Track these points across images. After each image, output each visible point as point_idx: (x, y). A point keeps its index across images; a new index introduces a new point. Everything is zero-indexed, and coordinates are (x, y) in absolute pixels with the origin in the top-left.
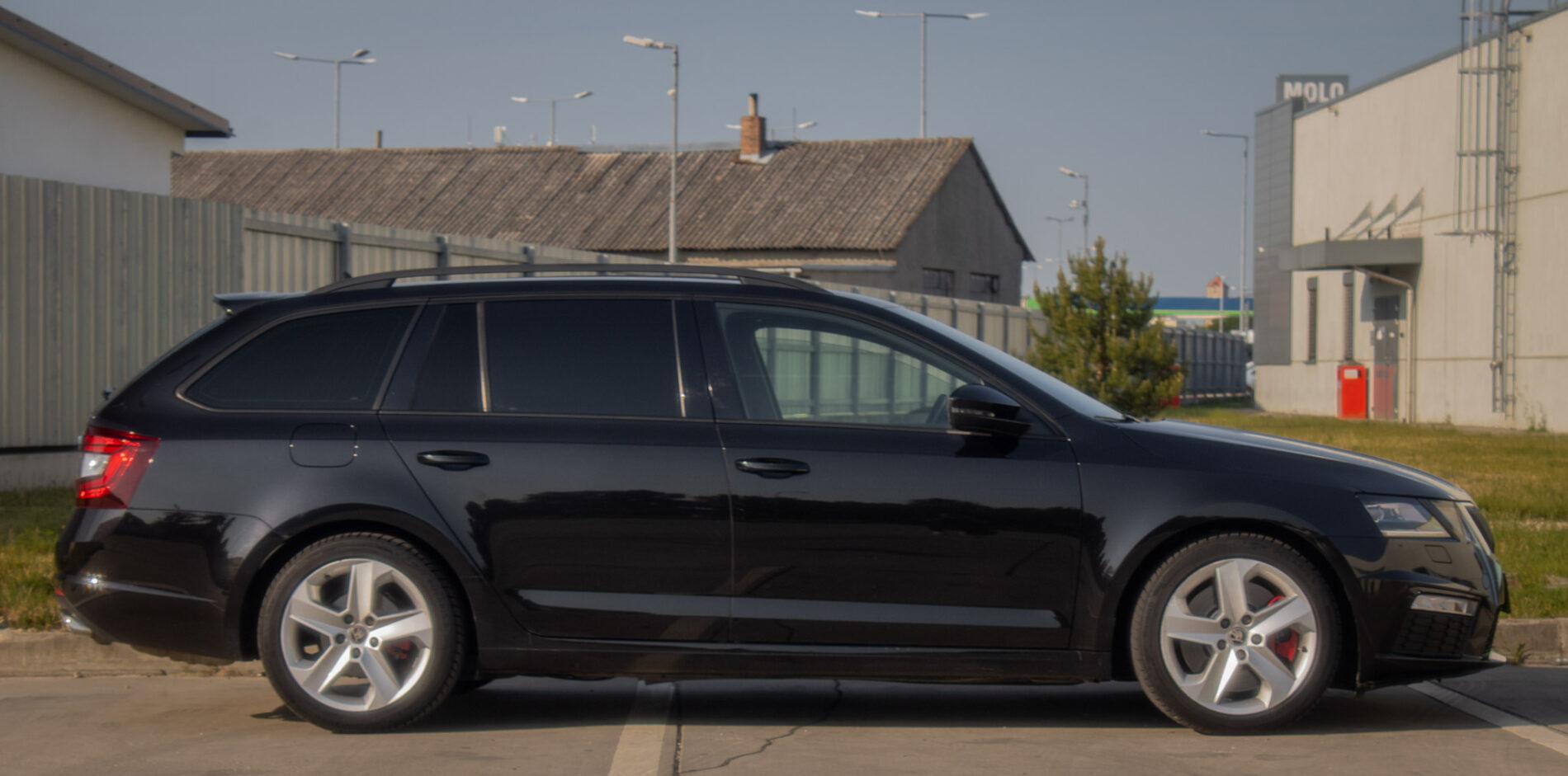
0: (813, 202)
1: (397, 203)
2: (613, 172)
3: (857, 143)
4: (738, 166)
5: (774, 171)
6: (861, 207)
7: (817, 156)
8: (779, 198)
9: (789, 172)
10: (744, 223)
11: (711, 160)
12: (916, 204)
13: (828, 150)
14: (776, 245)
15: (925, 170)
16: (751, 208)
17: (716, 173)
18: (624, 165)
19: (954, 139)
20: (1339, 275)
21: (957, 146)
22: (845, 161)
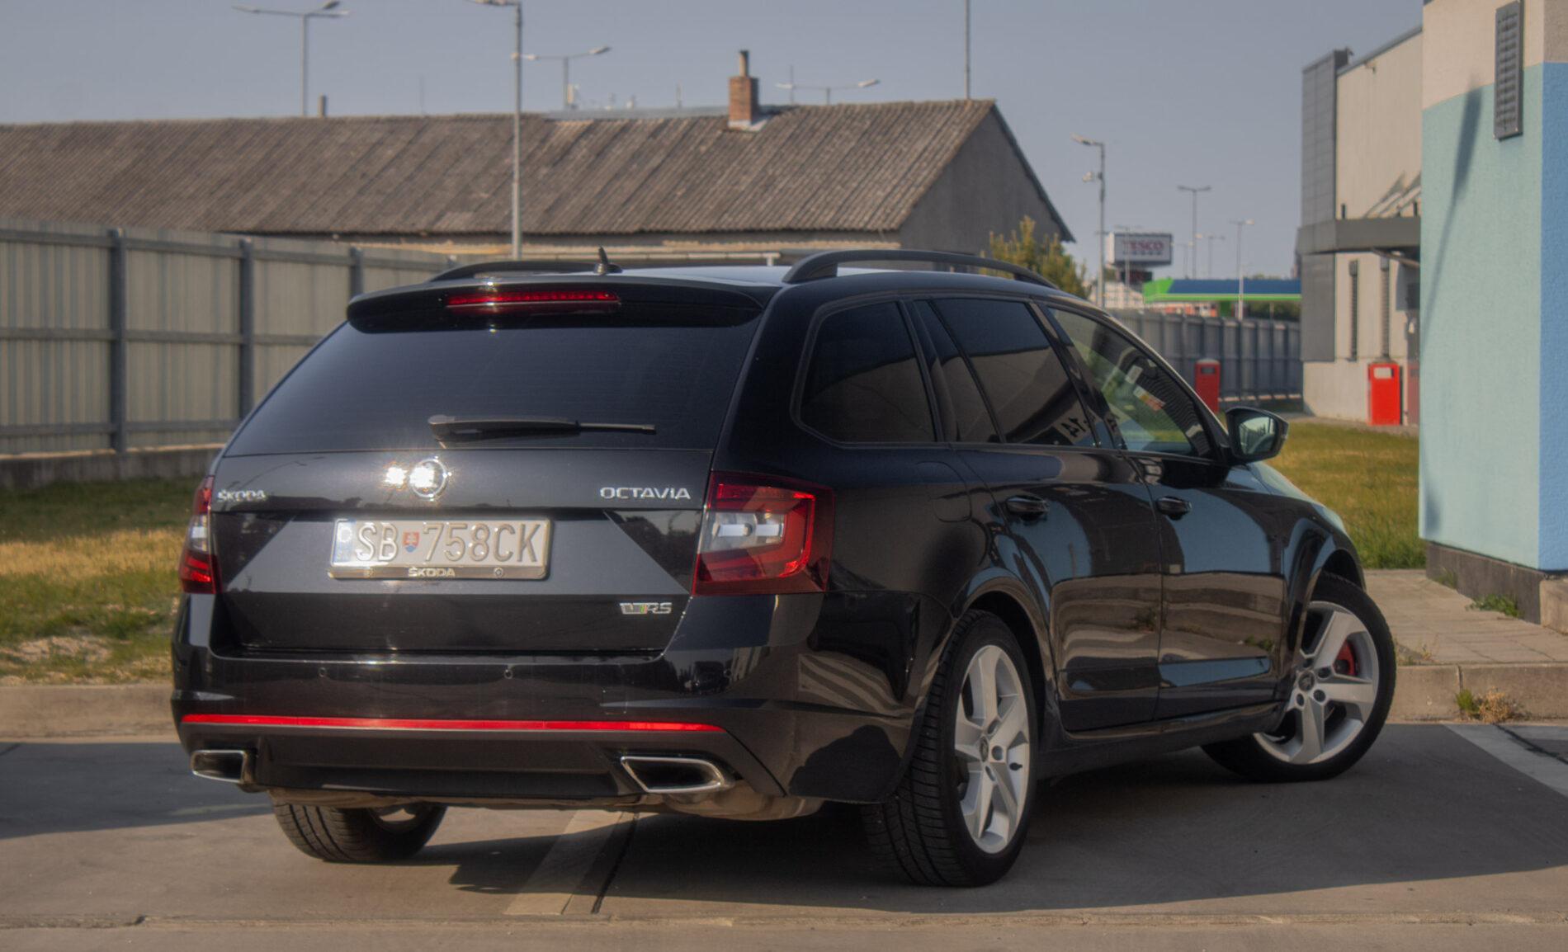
0: (808, 176)
2: (583, 142)
3: (862, 107)
4: (727, 134)
5: (766, 139)
6: (862, 181)
7: (817, 122)
8: (770, 172)
9: (783, 141)
10: (728, 201)
11: (695, 128)
12: (925, 178)
13: (829, 115)
14: (763, 225)
15: (938, 138)
16: (737, 183)
17: (701, 143)
18: (596, 134)
19: (973, 102)
20: (1377, 258)
21: (977, 110)
22: (848, 128)
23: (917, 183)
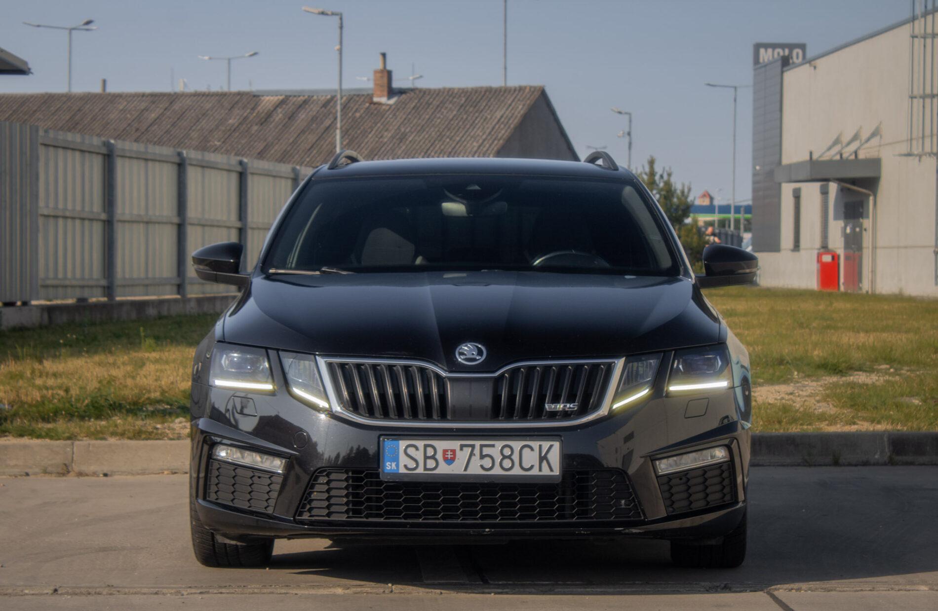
0: (427, 132)
1: (119, 133)
2: (279, 110)
3: (459, 89)
4: (372, 105)
5: (398, 109)
6: (463, 136)
7: (430, 98)
8: (403, 130)
9: (409, 110)
10: (377, 147)
11: (352, 101)
12: (503, 135)
13: (438, 95)
15: (510, 109)
16: (381, 137)
17: (356, 111)
18: (287, 105)
19: (531, 87)
20: (817, 185)
21: (533, 92)
22: (451, 102)
23: (499, 137)
